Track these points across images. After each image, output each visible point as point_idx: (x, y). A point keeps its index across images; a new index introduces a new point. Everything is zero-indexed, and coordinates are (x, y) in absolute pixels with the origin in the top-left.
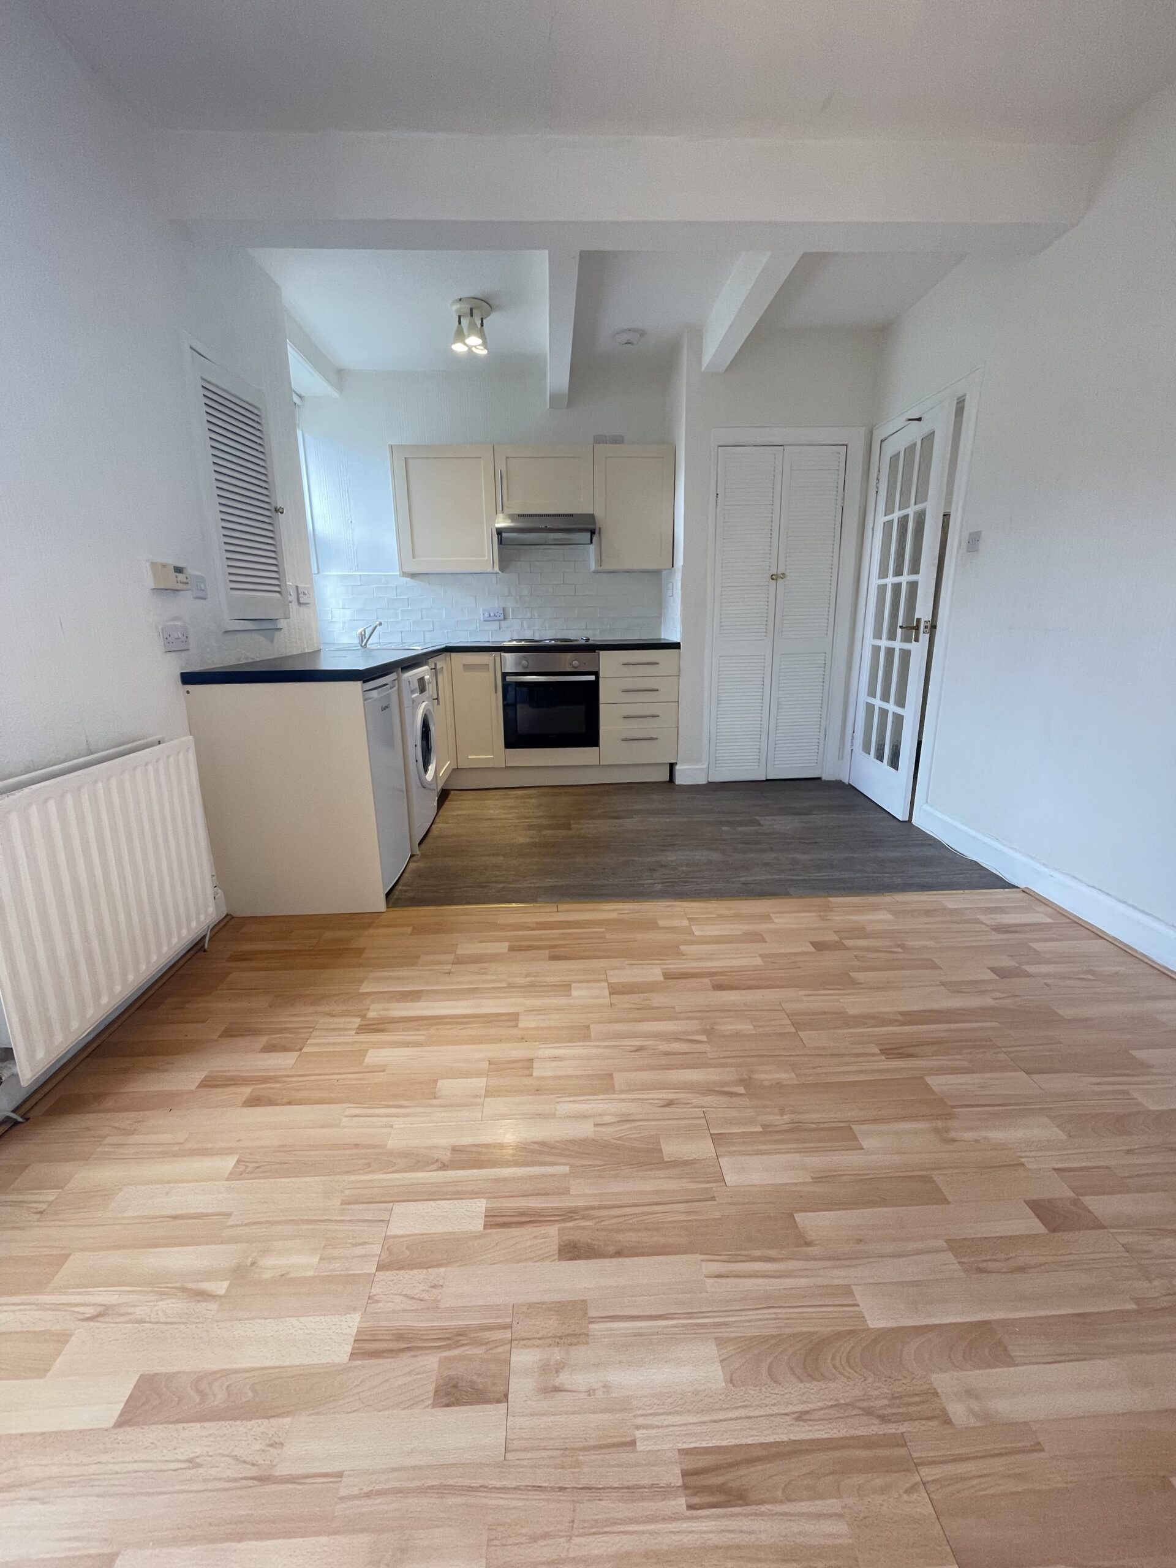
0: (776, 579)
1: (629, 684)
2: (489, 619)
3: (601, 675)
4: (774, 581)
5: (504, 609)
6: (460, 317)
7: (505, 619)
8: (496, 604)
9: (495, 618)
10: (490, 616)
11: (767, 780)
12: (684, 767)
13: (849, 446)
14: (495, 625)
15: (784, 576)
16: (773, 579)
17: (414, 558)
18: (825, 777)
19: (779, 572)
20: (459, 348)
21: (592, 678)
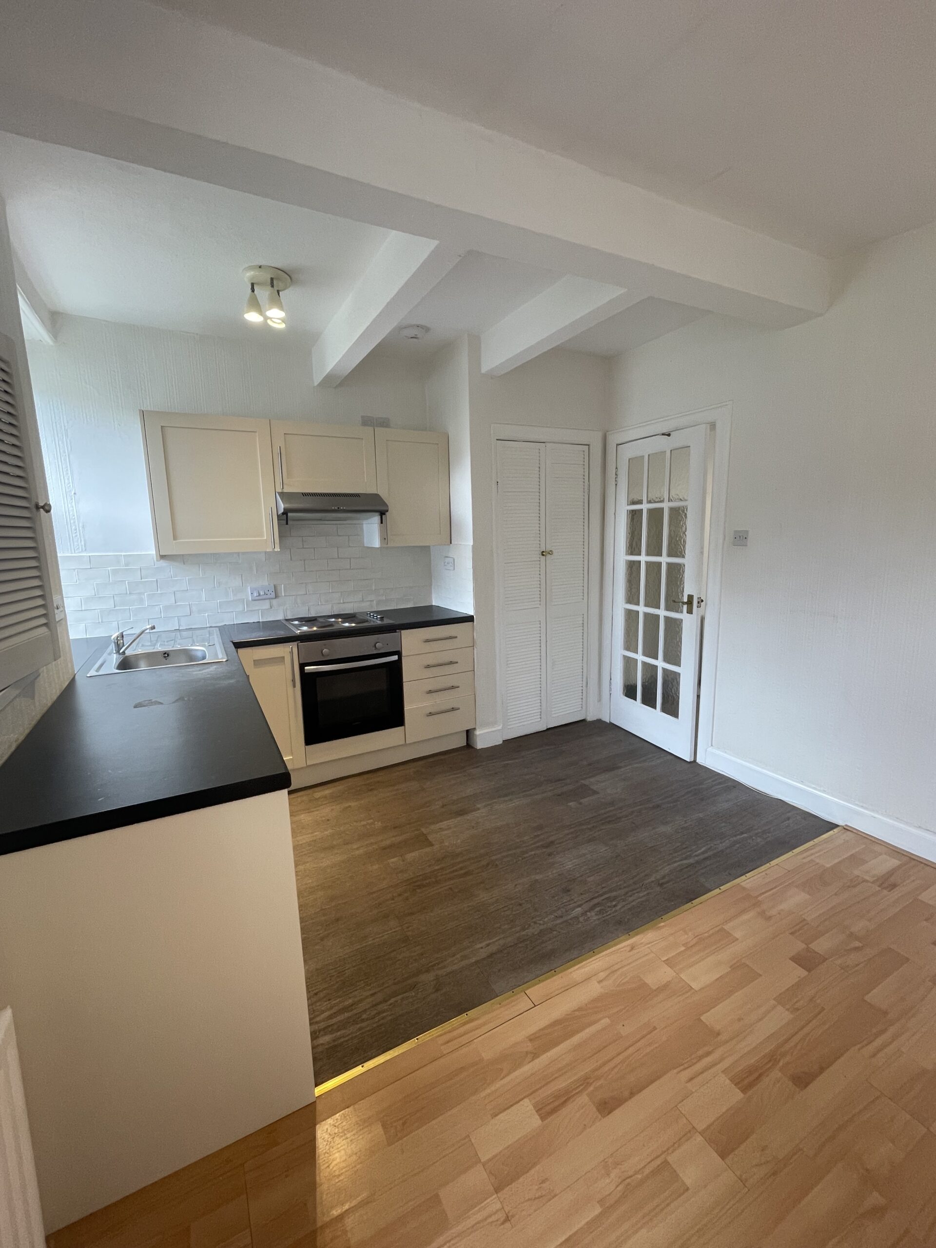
0: (545, 556)
1: (431, 660)
2: (259, 599)
3: (404, 654)
4: (544, 557)
5: (275, 587)
6: (253, 285)
7: (276, 597)
8: (264, 582)
9: (265, 597)
10: (259, 595)
11: (548, 729)
12: (482, 732)
13: (591, 447)
14: (266, 605)
15: (550, 553)
16: (543, 555)
17: (175, 538)
18: (589, 719)
19: (548, 550)
20: (253, 317)
21: (395, 658)
